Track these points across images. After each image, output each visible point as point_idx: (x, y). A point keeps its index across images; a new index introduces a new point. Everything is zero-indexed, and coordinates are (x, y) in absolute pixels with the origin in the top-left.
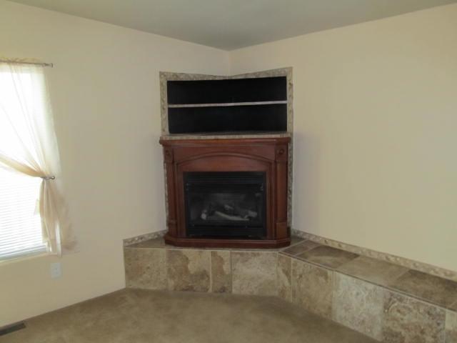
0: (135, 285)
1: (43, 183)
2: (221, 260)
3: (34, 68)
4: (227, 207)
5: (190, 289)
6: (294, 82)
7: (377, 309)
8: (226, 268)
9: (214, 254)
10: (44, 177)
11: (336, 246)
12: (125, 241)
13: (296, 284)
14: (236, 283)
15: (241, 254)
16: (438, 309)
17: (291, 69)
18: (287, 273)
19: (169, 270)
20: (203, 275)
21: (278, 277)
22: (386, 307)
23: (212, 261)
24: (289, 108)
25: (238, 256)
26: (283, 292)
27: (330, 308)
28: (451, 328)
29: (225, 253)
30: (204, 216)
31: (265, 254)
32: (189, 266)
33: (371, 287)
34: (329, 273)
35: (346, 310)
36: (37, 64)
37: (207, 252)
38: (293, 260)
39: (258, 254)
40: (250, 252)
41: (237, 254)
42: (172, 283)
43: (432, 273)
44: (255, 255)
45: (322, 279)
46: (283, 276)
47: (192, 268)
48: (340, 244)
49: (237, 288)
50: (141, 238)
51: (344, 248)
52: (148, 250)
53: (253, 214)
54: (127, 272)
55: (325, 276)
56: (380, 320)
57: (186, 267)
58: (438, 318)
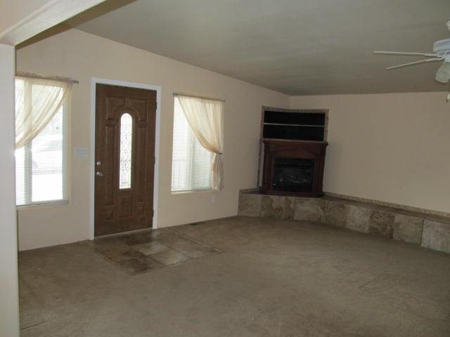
0: (243, 214)
1: (217, 156)
2: (290, 202)
4: (292, 177)
6: (329, 116)
7: (367, 219)
8: (292, 206)
9: (287, 199)
10: (217, 153)
12: (240, 190)
13: (328, 213)
14: (296, 214)
16: (393, 214)
17: (328, 110)
18: (323, 209)
19: (262, 207)
20: (280, 209)
21: (318, 211)
22: (371, 217)
24: (325, 129)
25: (299, 200)
26: (320, 219)
27: (345, 222)
28: (396, 221)
30: (281, 180)
31: (312, 200)
32: (273, 205)
33: (365, 209)
34: (346, 205)
35: (353, 222)
36: (221, 101)
37: (283, 198)
38: (327, 202)
39: (309, 200)
40: (305, 198)
42: (263, 213)
43: (391, 206)
44: (307, 200)
45: (341, 209)
46: (320, 210)
47: (275, 205)
48: (348, 197)
49: (296, 216)
51: (350, 199)
52: (252, 196)
53: (305, 181)
55: (343, 207)
56: (368, 224)
57: (271, 205)
58: (392, 218)
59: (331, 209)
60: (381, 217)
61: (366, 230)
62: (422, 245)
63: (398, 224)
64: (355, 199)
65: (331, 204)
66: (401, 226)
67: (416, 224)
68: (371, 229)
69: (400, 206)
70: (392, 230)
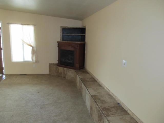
0: (50, 74)
2: (65, 70)
3: (32, 26)
8: (65, 72)
10: (32, 47)
12: (49, 63)
14: (67, 76)
15: (68, 70)
17: (86, 26)
19: (56, 71)
20: (61, 73)
23: (63, 70)
32: (59, 71)
42: (56, 74)
49: (67, 78)
50: (53, 63)
52: (53, 66)
53: (72, 61)
54: (49, 70)
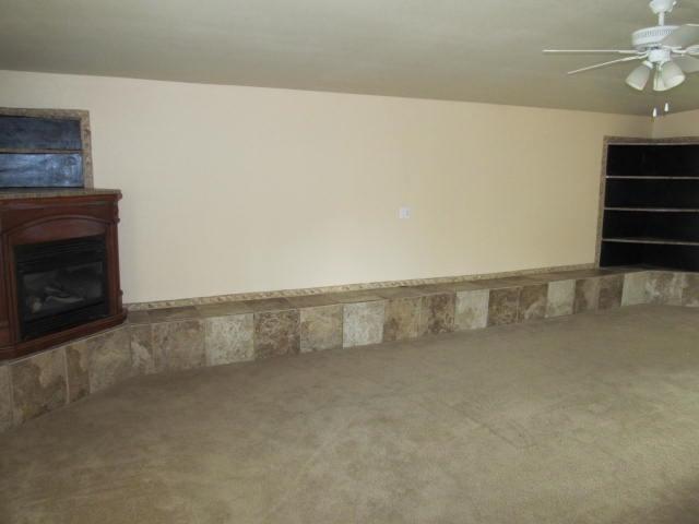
2: (78, 354)
5: (45, 410)
7: (248, 335)
8: (82, 363)
9: (69, 351)
11: (164, 306)
13: (160, 350)
14: (93, 379)
15: (96, 340)
18: (145, 344)
22: (258, 328)
23: (68, 360)
24: (85, 160)
25: (94, 343)
26: (141, 368)
27: (204, 356)
28: (303, 320)
29: (80, 344)
30: (37, 307)
31: (118, 331)
32: (41, 379)
34: (201, 322)
35: (221, 349)
37: (62, 350)
39: (112, 334)
40: (103, 334)
41: (91, 341)
42: (19, 413)
43: (257, 298)
44: (108, 336)
45: (192, 331)
47: (45, 378)
48: (167, 302)
49: (95, 384)
51: (173, 305)
55: (196, 326)
56: (252, 342)
57: (37, 381)
58: (294, 317)
59: (166, 339)
60: (275, 321)
61: (250, 355)
62: (345, 345)
63: (306, 325)
64: (183, 304)
65: (164, 327)
66: (311, 327)
67: (333, 315)
68: (260, 349)
69: (271, 293)
70: (297, 338)
